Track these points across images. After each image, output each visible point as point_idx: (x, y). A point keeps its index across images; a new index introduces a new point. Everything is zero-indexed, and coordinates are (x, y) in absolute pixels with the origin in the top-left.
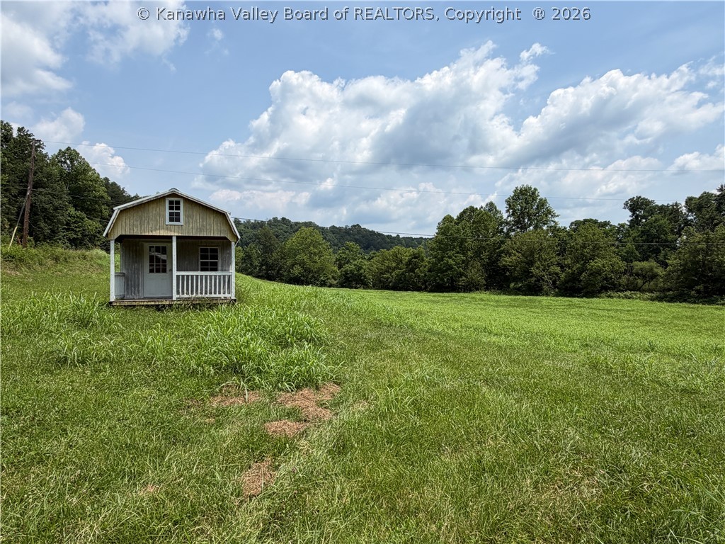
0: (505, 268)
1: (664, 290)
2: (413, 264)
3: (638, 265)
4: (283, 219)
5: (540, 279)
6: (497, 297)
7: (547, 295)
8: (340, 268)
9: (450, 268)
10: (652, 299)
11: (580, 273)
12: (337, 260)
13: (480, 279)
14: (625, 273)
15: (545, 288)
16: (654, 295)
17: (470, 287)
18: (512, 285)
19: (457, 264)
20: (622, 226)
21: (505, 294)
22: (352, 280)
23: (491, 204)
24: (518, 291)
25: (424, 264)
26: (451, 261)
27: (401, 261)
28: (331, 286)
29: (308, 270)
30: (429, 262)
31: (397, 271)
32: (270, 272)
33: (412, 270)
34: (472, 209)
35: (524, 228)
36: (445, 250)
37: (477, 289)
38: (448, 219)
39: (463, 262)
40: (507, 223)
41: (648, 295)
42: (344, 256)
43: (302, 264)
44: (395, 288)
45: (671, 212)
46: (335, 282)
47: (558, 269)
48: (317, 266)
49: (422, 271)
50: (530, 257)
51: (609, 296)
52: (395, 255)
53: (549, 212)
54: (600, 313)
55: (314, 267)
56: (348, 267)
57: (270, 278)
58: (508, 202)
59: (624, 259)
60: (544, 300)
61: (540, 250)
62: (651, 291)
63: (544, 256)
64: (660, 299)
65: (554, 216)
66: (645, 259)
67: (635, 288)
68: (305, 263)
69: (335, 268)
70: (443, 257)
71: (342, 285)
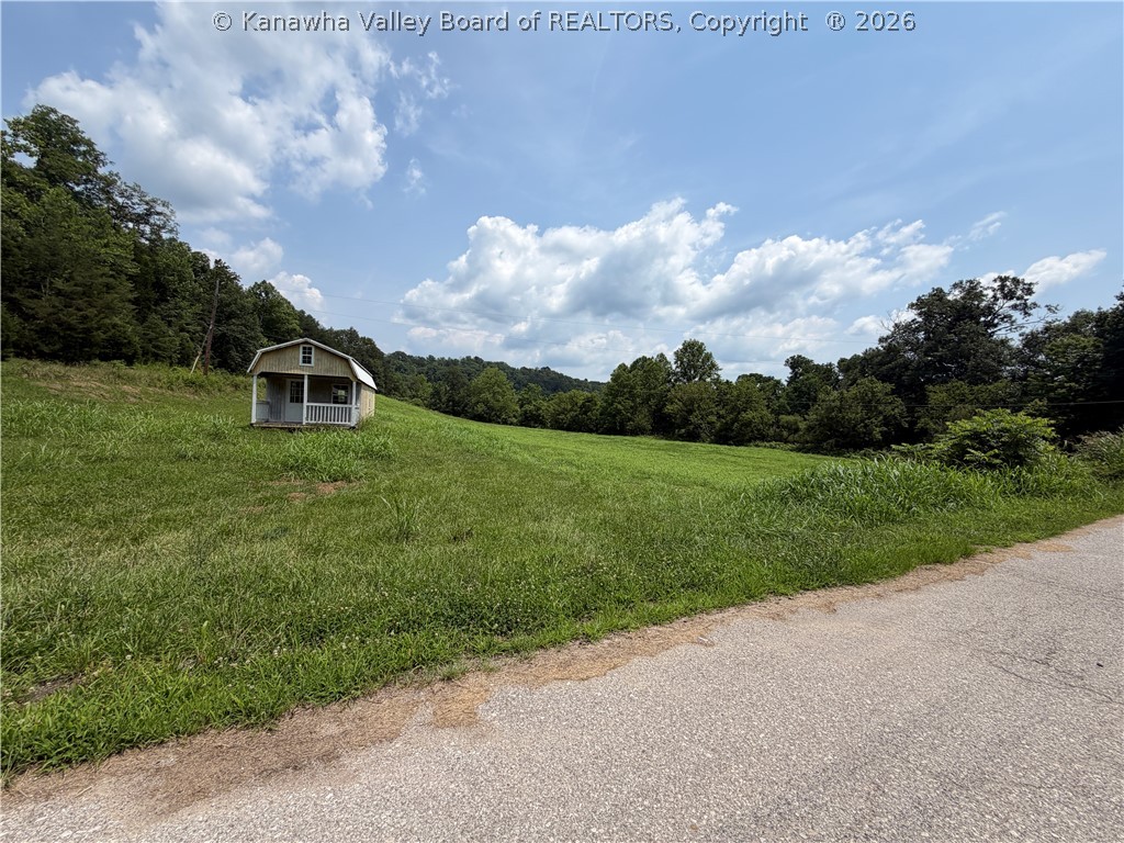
0: (669, 415)
1: (803, 442)
2: (587, 406)
4: (476, 358)
5: (698, 427)
6: (659, 442)
7: (704, 441)
8: (521, 406)
9: (619, 412)
10: (792, 450)
11: (733, 424)
12: (520, 400)
13: (647, 424)
14: (773, 425)
15: (703, 435)
16: (796, 446)
17: (637, 431)
18: (676, 432)
19: (625, 409)
21: (668, 439)
22: (530, 420)
23: (662, 355)
24: (680, 438)
25: (597, 408)
26: (619, 406)
27: (576, 404)
28: (511, 424)
29: (491, 408)
30: (601, 407)
31: (572, 413)
32: (456, 408)
33: (585, 413)
34: (644, 359)
35: (690, 379)
36: (615, 396)
37: (643, 434)
38: (622, 367)
39: (632, 407)
40: (675, 374)
41: (790, 446)
42: (526, 396)
43: (486, 402)
44: (569, 429)
45: (825, 372)
46: (515, 420)
47: (714, 419)
48: (500, 404)
49: (595, 413)
50: (690, 407)
51: (757, 446)
52: (571, 398)
53: (713, 365)
55: (497, 405)
56: (527, 407)
57: (456, 414)
58: (676, 353)
59: (774, 412)
60: (701, 446)
61: (701, 400)
62: (794, 443)
63: (703, 406)
64: (799, 450)
65: (717, 369)
66: (793, 413)
67: (780, 439)
68: (488, 402)
69: (517, 408)
70: (613, 402)
71: (522, 424)
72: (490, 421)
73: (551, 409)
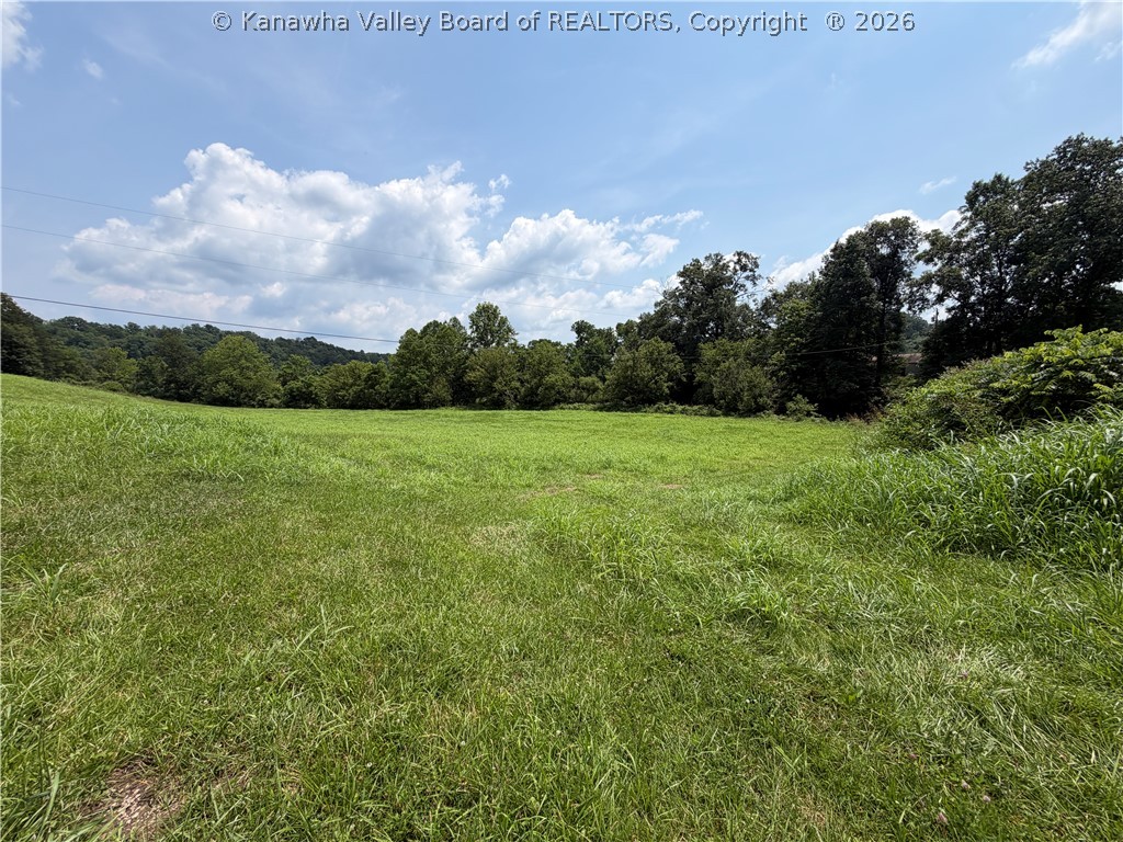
0: (470, 384)
1: (602, 402)
2: (373, 379)
3: (584, 380)
4: (208, 326)
5: (502, 394)
6: (462, 413)
7: (509, 408)
8: (284, 384)
9: (414, 383)
10: (595, 410)
11: (537, 388)
12: (280, 376)
13: (446, 394)
14: (573, 387)
15: (508, 402)
16: (596, 406)
17: (436, 404)
18: (478, 400)
19: (421, 379)
20: (570, 345)
21: (470, 409)
22: (299, 399)
23: (455, 320)
24: (483, 406)
25: (386, 379)
26: (414, 377)
27: (359, 377)
28: (272, 406)
29: (239, 388)
30: (391, 378)
31: (354, 388)
33: (372, 387)
34: (436, 324)
35: (487, 344)
36: (407, 365)
37: (443, 405)
38: (411, 332)
39: (428, 377)
40: (472, 339)
41: (592, 406)
42: (289, 371)
43: (230, 381)
44: (353, 406)
45: (607, 336)
47: (518, 384)
48: (252, 382)
49: (384, 386)
50: (493, 373)
52: (352, 370)
53: (510, 330)
54: (555, 424)
55: (247, 384)
56: (293, 384)
57: (183, 399)
58: (471, 318)
59: (573, 375)
60: (506, 413)
61: (502, 366)
62: (593, 402)
63: (506, 372)
64: (601, 409)
65: (514, 334)
66: (589, 374)
68: (233, 380)
69: (278, 386)
70: (406, 372)
71: (287, 405)
72: (239, 405)
73: (327, 385)
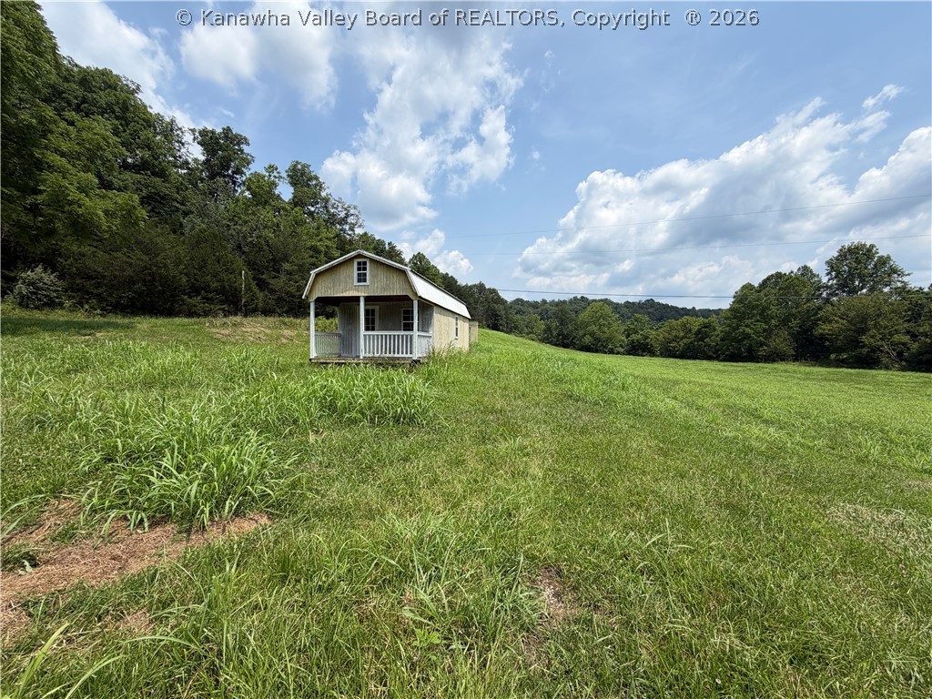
0: (823, 337)
2: (703, 333)
7: (887, 368)
8: (628, 336)
9: (747, 336)
13: (788, 349)
15: (886, 360)
17: (770, 358)
18: (833, 356)
21: (821, 366)
22: (638, 349)
23: (805, 268)
24: (840, 363)
25: (716, 333)
26: (748, 330)
27: (690, 330)
28: (618, 353)
29: (598, 340)
30: (722, 331)
31: (685, 341)
32: (565, 341)
33: (702, 339)
34: (779, 275)
35: (853, 291)
36: (741, 319)
37: (782, 360)
38: (748, 287)
39: (765, 330)
40: (827, 287)
42: (632, 327)
43: (592, 334)
44: (683, 356)
46: (622, 350)
47: (906, 338)
48: (606, 335)
49: (714, 340)
50: (860, 325)
52: (684, 325)
53: (895, 272)
55: (603, 337)
56: (634, 337)
58: (829, 263)
60: (881, 374)
61: (878, 316)
63: (883, 322)
65: (902, 275)
69: (624, 338)
70: (739, 326)
71: (629, 353)
73: (661, 338)
